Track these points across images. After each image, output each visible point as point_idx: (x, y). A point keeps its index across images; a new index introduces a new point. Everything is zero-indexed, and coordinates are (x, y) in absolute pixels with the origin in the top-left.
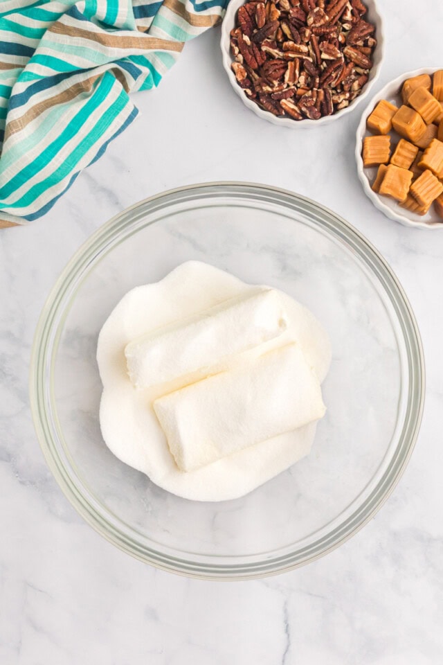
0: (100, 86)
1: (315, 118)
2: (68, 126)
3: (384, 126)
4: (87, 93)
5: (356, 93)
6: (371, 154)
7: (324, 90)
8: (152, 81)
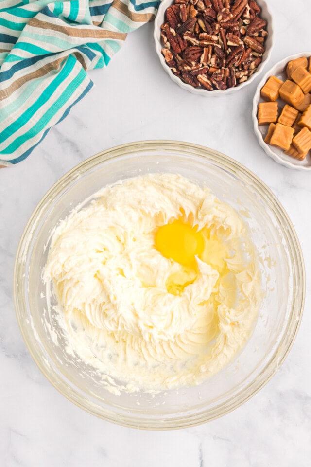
1: (222, 89)
2: (42, 95)
3: (273, 95)
4: (56, 70)
5: (253, 71)
6: (264, 116)
7: (229, 68)
8: (104, 62)
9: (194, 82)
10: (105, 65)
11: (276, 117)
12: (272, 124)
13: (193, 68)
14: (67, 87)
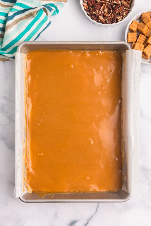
0: (38, 14)
1: (109, 23)
2: (27, 27)
3: (135, 29)
4: (34, 16)
5: (124, 16)
6: (130, 39)
7: (114, 14)
8: (56, 12)
9: (97, 19)
10: (57, 14)
11: (136, 40)
12: (134, 43)
13: (97, 13)
14: (39, 24)
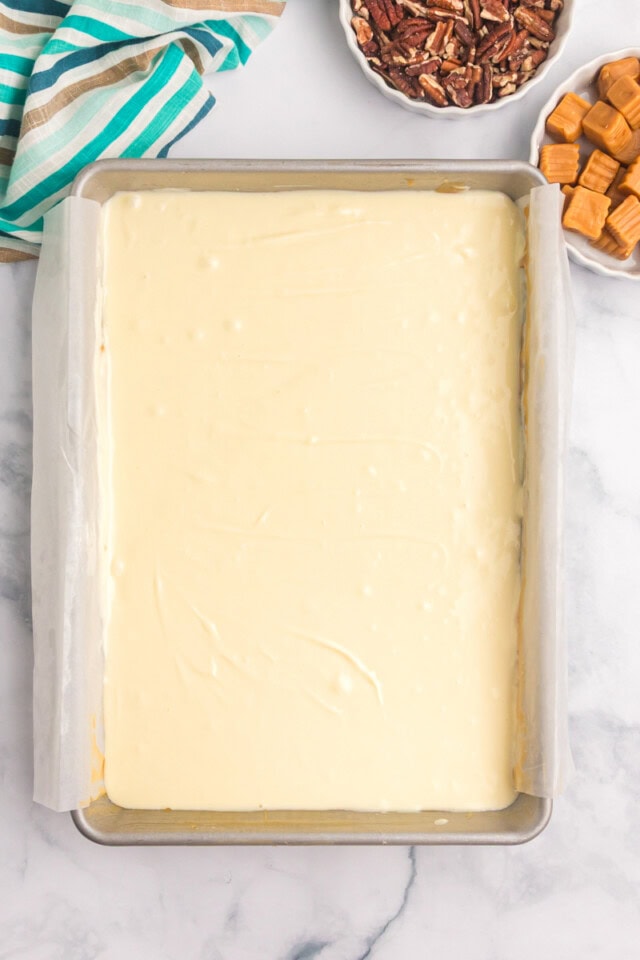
0: (162, 63)
2: (114, 119)
3: (570, 130)
4: (144, 73)
5: (527, 75)
6: (551, 170)
7: (482, 66)
8: (238, 58)
9: (413, 87)
10: (240, 64)
11: (575, 174)
12: (567, 188)
13: (410, 61)
14: (164, 107)
